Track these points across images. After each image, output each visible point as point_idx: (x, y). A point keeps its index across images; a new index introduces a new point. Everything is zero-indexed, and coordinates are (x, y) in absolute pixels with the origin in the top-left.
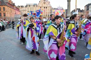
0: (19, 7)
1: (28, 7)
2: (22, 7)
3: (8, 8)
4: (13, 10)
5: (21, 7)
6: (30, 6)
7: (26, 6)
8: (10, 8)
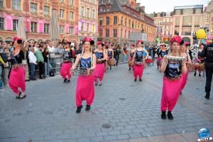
0: (156, 15)
1: (178, 15)
2: (163, 15)
3: (124, 18)
4: (138, 22)
5: (159, 17)
6: (182, 11)
7: (173, 14)
8: (128, 18)
